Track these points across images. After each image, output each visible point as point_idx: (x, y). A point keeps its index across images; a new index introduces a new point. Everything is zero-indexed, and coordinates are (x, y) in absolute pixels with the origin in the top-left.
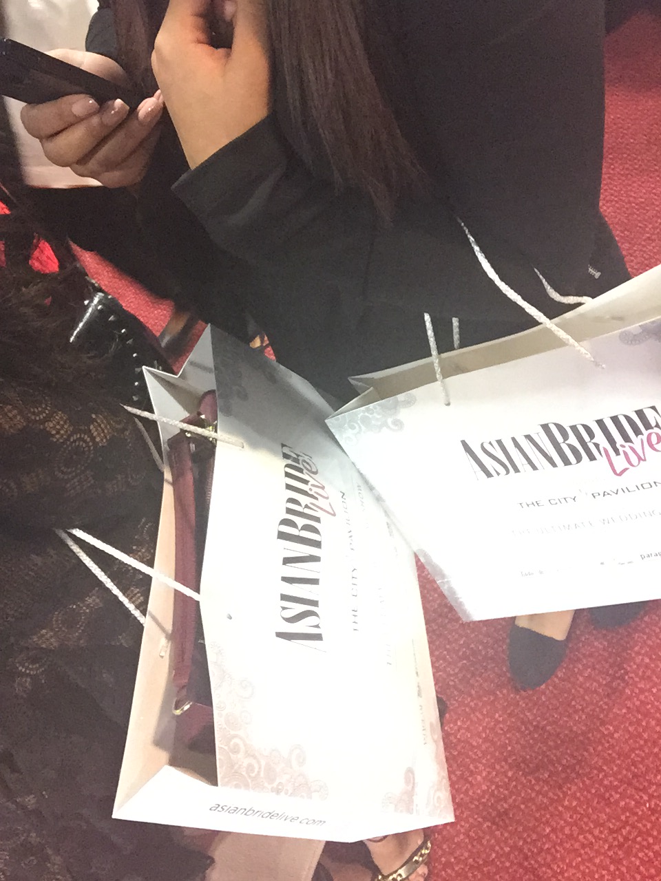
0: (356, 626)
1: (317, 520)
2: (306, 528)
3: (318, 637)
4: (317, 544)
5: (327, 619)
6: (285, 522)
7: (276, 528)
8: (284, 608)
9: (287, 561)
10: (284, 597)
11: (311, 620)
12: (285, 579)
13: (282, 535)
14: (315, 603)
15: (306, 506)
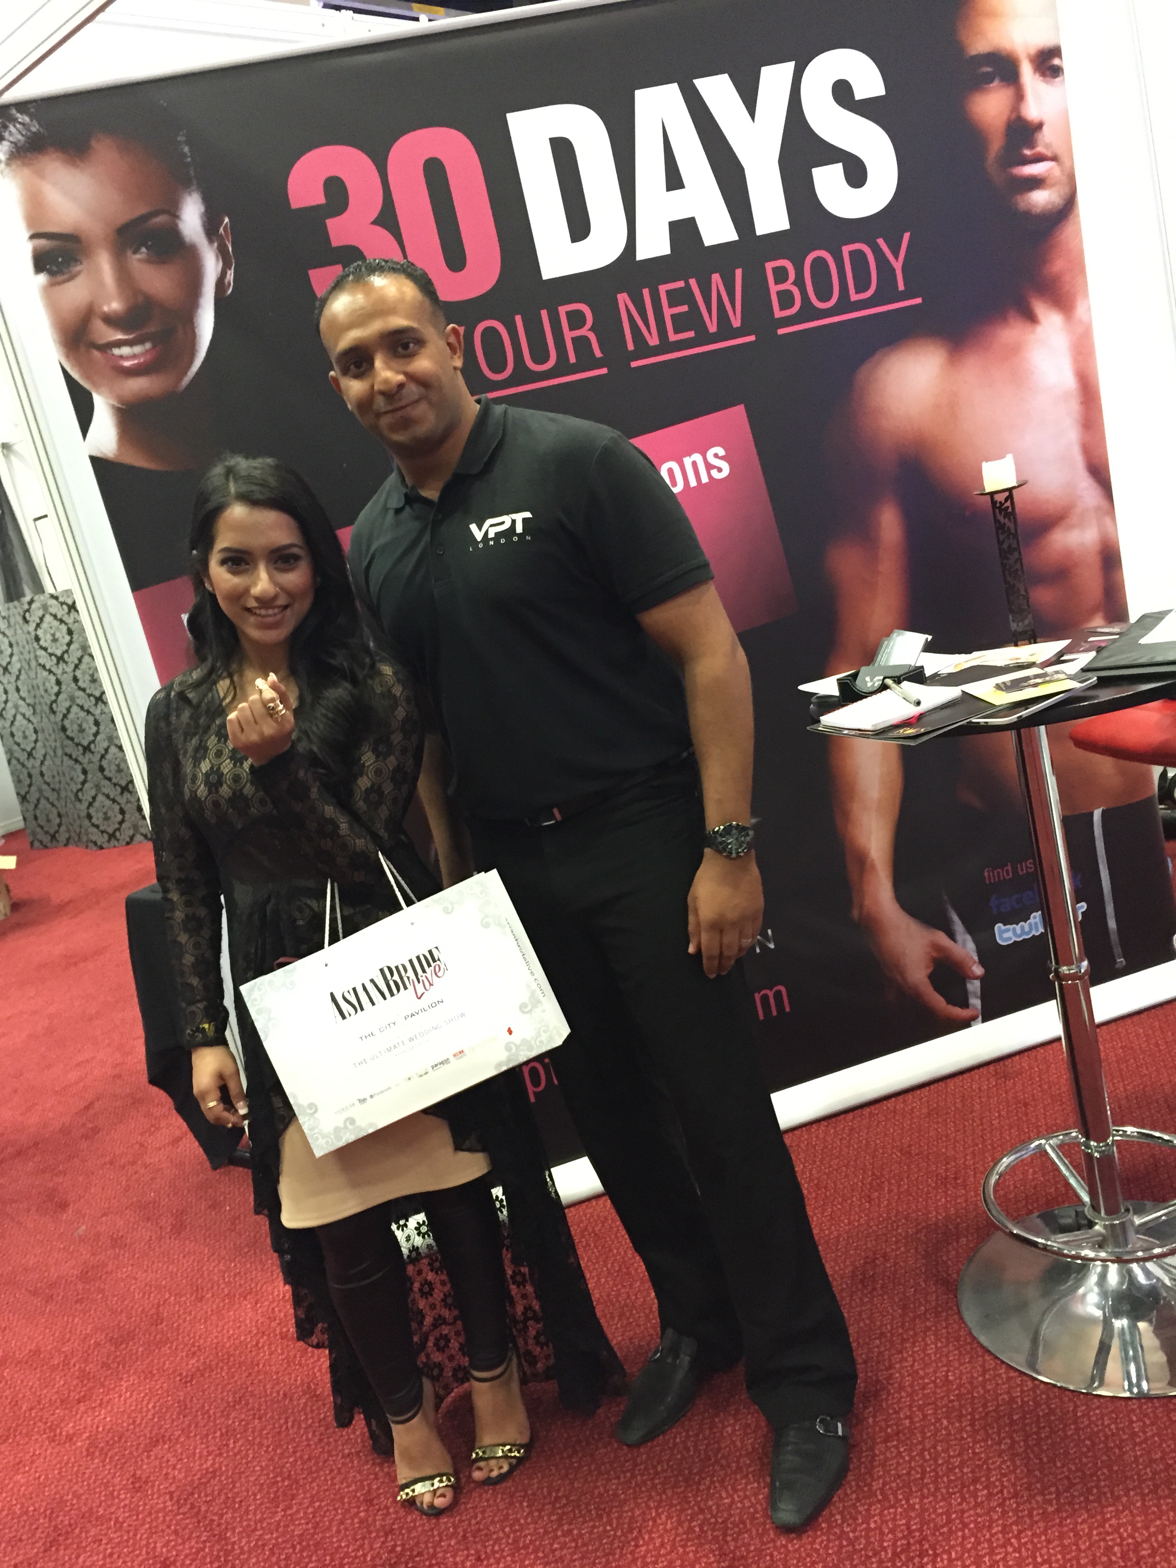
0: (364, 1038)
1: (406, 988)
2: (396, 983)
3: (344, 1017)
4: (392, 994)
5: (355, 1020)
6: (390, 969)
7: (383, 965)
8: (348, 992)
9: (372, 981)
10: (354, 989)
11: (352, 1011)
12: (363, 985)
13: (382, 970)
14: (362, 1009)
15: (408, 978)
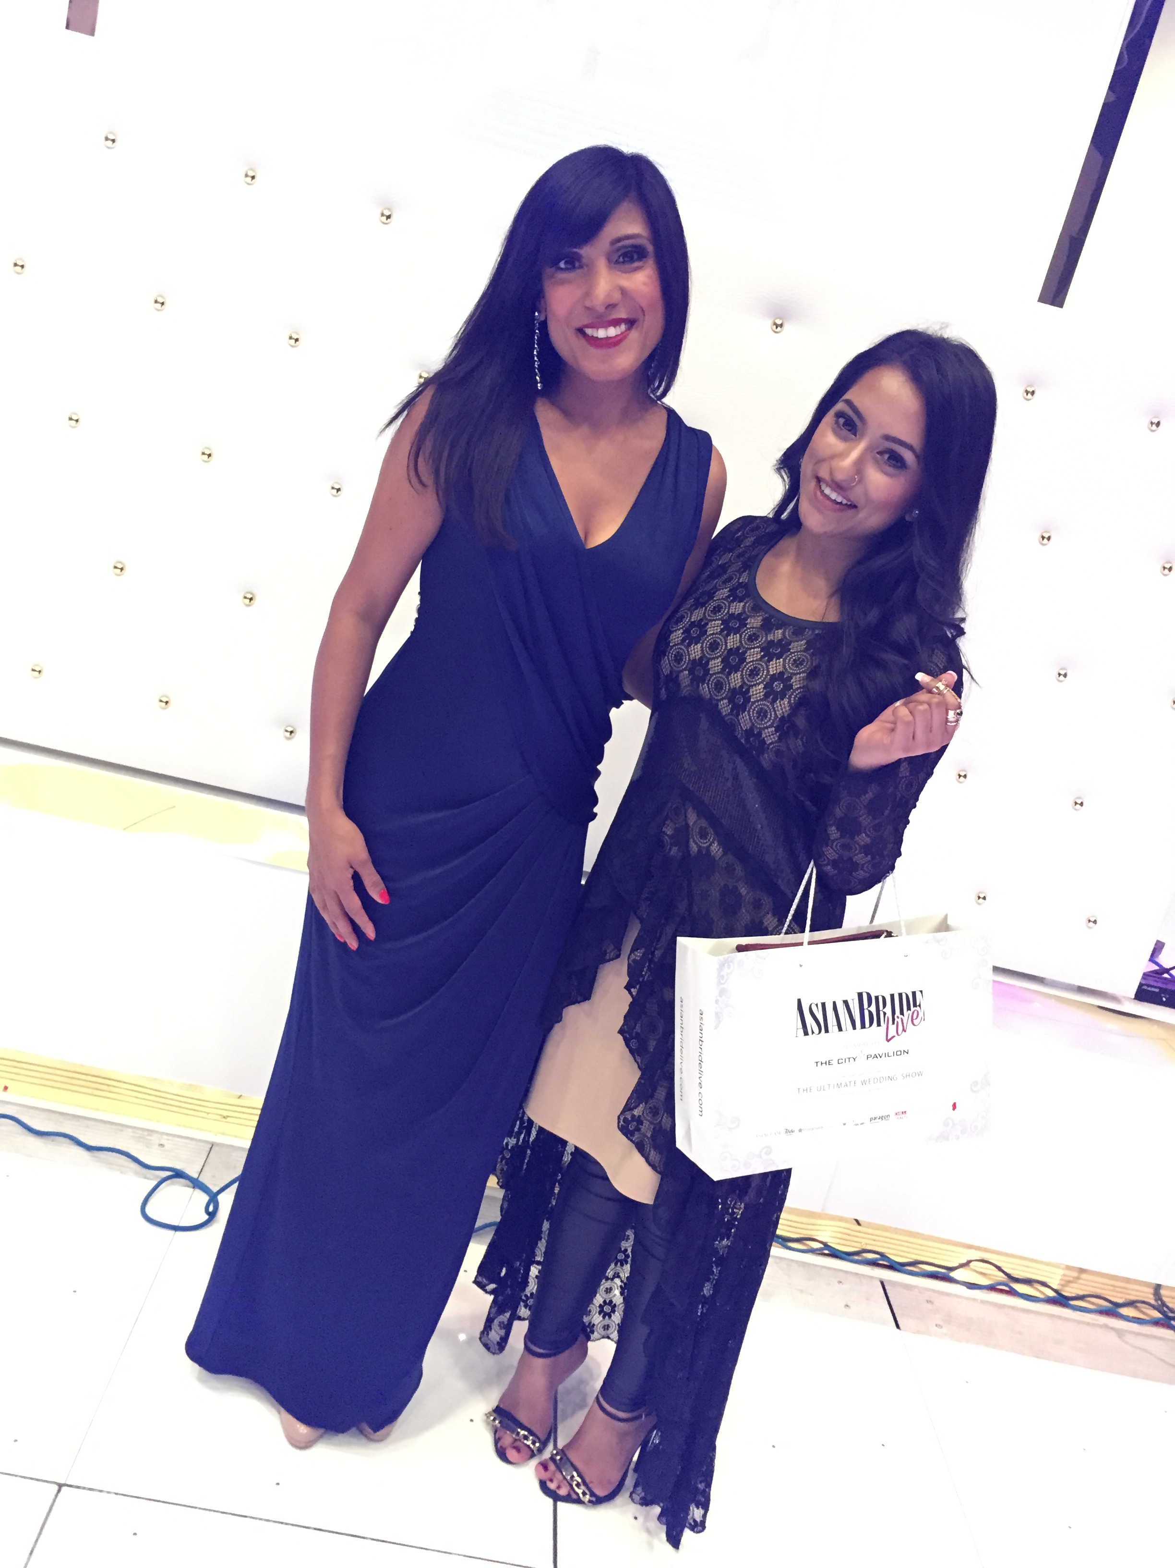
1: (879, 1025)
2: (870, 1013)
3: (805, 1032)
4: (863, 1026)
6: (869, 996)
7: (864, 989)
8: (817, 1005)
9: (846, 1003)
10: (823, 1005)
11: (816, 1028)
12: (834, 1003)
13: (860, 995)
14: (827, 1031)
15: (885, 1014)
